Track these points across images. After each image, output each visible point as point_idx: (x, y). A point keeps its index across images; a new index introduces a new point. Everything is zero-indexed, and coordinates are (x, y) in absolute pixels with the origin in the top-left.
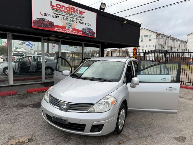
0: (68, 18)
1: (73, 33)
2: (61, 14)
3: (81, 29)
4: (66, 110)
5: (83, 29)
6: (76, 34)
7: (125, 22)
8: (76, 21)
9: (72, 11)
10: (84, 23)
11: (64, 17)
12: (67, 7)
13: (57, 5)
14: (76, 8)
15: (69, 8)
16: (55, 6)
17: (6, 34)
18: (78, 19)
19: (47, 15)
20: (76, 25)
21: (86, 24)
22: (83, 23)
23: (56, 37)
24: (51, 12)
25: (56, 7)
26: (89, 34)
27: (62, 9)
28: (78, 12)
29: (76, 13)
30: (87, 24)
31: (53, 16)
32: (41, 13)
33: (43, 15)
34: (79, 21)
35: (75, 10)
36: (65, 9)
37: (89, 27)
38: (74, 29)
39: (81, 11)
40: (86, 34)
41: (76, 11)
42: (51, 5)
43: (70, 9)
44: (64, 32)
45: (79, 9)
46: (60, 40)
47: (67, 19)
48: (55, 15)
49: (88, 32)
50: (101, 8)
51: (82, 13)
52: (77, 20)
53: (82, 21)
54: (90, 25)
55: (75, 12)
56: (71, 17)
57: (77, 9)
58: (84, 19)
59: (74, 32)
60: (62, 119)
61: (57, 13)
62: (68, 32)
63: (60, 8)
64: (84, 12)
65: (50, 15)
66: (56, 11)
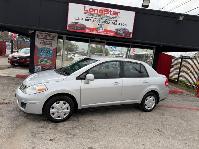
0: (100, 20)
1: (104, 34)
2: (93, 17)
3: (114, 30)
5: (116, 29)
6: (107, 34)
7: (181, 18)
8: (108, 23)
9: (105, 13)
10: (118, 24)
11: (96, 19)
12: (100, 10)
13: (90, 9)
14: (110, 9)
15: (102, 10)
16: (88, 11)
17: (62, 36)
18: (111, 20)
19: (80, 19)
20: (108, 26)
21: (120, 25)
22: (116, 24)
24: (84, 16)
25: (89, 12)
26: (123, 35)
27: (95, 12)
28: (112, 13)
29: (109, 14)
30: (122, 24)
31: (86, 20)
32: (75, 18)
33: (76, 19)
34: (112, 22)
35: (109, 11)
36: (97, 12)
37: (124, 27)
38: (106, 31)
39: (116, 12)
40: (118, 35)
41: (109, 12)
42: (85, 10)
44: (95, 33)
45: (113, 10)
46: (106, 41)
47: (99, 21)
48: (87, 18)
49: (121, 33)
51: (116, 13)
52: (110, 21)
53: (116, 22)
54: (125, 25)
55: (108, 13)
56: (104, 18)
57: (111, 10)
58: (118, 19)
61: (89, 16)
62: (99, 34)
63: (93, 11)
64: (119, 13)
65: (83, 19)
66: (89, 14)
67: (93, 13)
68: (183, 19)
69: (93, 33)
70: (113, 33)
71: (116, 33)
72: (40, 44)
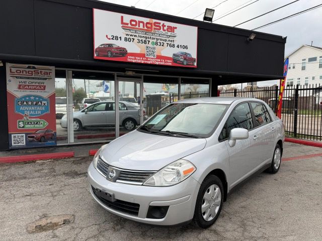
0: (149, 40)
1: (157, 63)
2: (137, 35)
3: (171, 56)
4: (114, 180)
5: (174, 55)
6: (162, 63)
7: (252, 37)
8: (162, 44)
9: (155, 29)
10: (176, 46)
11: (142, 39)
12: (147, 23)
13: (131, 21)
14: (162, 22)
15: (151, 24)
16: (127, 24)
18: (166, 41)
19: (117, 38)
20: (162, 50)
21: (179, 47)
22: (173, 46)
23: (137, 72)
24: (122, 33)
25: (129, 25)
26: (185, 63)
27: (139, 26)
28: (165, 28)
29: (162, 30)
30: (181, 46)
31: (126, 39)
32: (107, 36)
33: (110, 39)
34: (166, 42)
35: (161, 25)
36: (144, 27)
37: (185, 51)
38: (159, 57)
39: (170, 27)
40: (179, 63)
41: (162, 27)
42: (122, 23)
43: (152, 26)
44: (143, 62)
45: (167, 24)
47: (147, 42)
48: (128, 37)
49: (182, 60)
50: (205, 18)
51: (172, 29)
52: (164, 42)
53: (172, 43)
54: (186, 47)
55: (160, 29)
56: (154, 37)
57: (163, 24)
58: (175, 39)
59: (159, 60)
60: (106, 194)
61: (131, 34)
62: (149, 62)
63: (136, 25)
64: (176, 28)
65: (120, 38)
66: (130, 30)
67: (137, 28)
68: (255, 38)
69: (139, 61)
70: (170, 61)
71: (174, 61)
72: (19, 88)
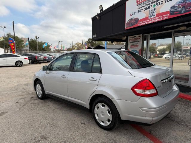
0: (151, 5)
2: (144, 5)
5: (171, 7)
6: (160, 20)
11: (147, 6)
16: (140, 1)
19: (134, 13)
20: (161, 8)
26: (183, 11)
31: (138, 12)
33: (131, 15)
38: (158, 15)
42: (137, 2)
49: (180, 9)
59: (158, 18)
62: (150, 22)
66: (140, 4)
67: (144, 1)
69: (145, 23)
70: (167, 15)
71: (171, 13)
72: (131, 47)
